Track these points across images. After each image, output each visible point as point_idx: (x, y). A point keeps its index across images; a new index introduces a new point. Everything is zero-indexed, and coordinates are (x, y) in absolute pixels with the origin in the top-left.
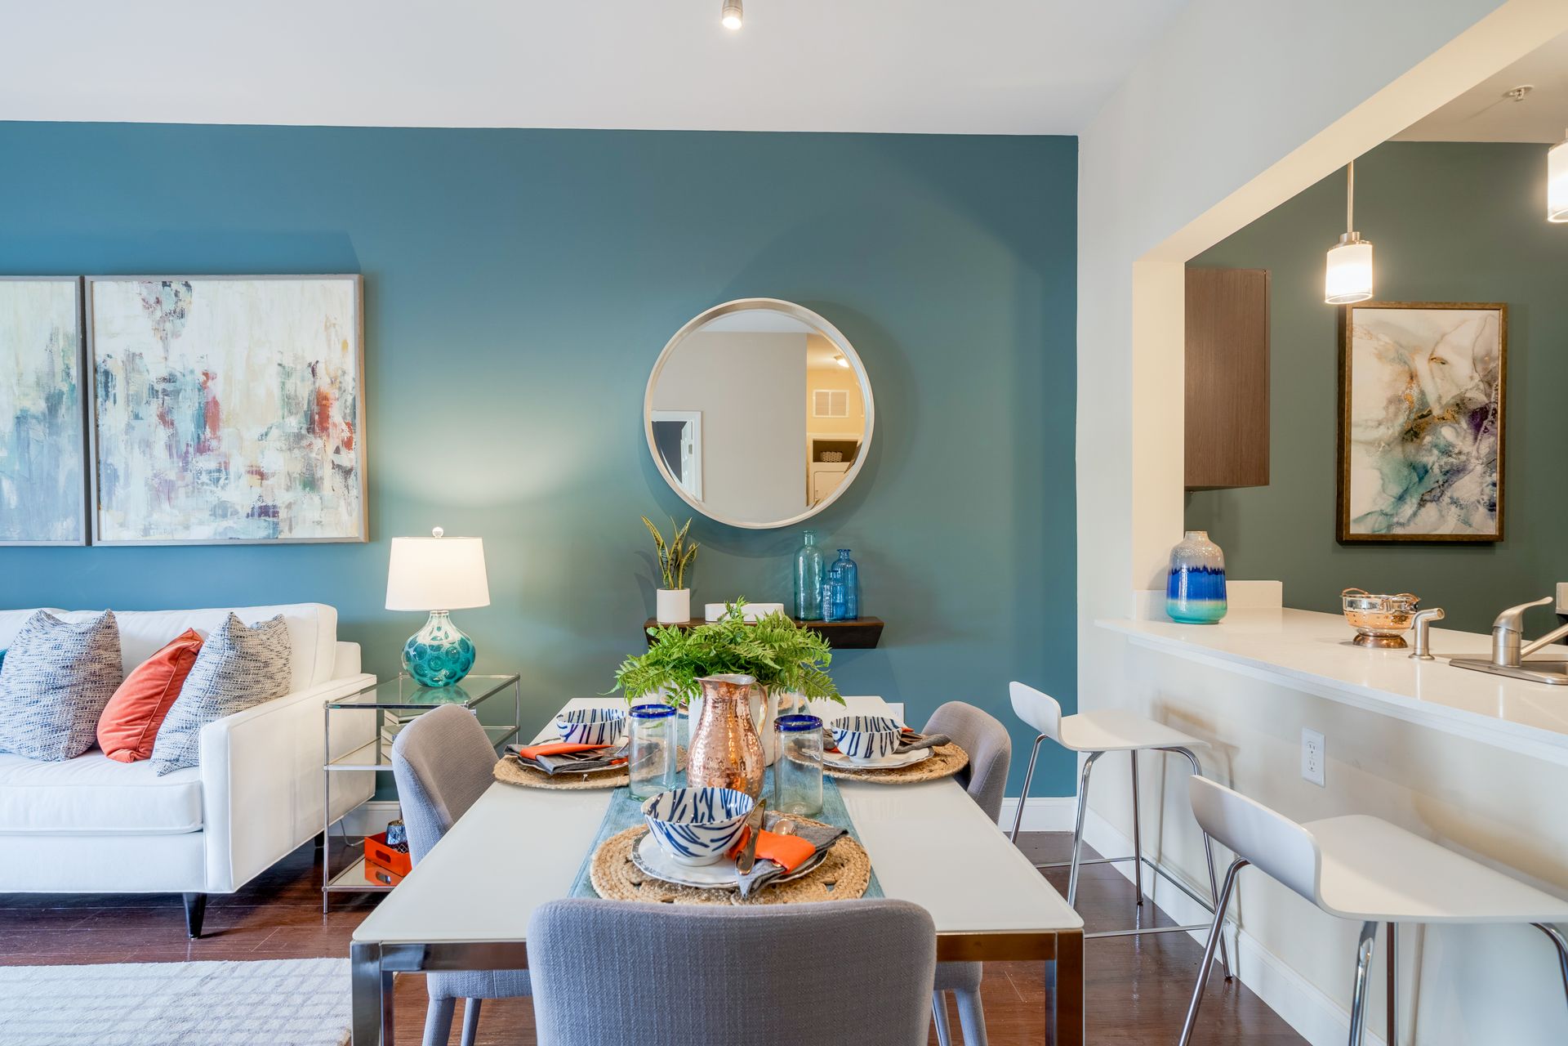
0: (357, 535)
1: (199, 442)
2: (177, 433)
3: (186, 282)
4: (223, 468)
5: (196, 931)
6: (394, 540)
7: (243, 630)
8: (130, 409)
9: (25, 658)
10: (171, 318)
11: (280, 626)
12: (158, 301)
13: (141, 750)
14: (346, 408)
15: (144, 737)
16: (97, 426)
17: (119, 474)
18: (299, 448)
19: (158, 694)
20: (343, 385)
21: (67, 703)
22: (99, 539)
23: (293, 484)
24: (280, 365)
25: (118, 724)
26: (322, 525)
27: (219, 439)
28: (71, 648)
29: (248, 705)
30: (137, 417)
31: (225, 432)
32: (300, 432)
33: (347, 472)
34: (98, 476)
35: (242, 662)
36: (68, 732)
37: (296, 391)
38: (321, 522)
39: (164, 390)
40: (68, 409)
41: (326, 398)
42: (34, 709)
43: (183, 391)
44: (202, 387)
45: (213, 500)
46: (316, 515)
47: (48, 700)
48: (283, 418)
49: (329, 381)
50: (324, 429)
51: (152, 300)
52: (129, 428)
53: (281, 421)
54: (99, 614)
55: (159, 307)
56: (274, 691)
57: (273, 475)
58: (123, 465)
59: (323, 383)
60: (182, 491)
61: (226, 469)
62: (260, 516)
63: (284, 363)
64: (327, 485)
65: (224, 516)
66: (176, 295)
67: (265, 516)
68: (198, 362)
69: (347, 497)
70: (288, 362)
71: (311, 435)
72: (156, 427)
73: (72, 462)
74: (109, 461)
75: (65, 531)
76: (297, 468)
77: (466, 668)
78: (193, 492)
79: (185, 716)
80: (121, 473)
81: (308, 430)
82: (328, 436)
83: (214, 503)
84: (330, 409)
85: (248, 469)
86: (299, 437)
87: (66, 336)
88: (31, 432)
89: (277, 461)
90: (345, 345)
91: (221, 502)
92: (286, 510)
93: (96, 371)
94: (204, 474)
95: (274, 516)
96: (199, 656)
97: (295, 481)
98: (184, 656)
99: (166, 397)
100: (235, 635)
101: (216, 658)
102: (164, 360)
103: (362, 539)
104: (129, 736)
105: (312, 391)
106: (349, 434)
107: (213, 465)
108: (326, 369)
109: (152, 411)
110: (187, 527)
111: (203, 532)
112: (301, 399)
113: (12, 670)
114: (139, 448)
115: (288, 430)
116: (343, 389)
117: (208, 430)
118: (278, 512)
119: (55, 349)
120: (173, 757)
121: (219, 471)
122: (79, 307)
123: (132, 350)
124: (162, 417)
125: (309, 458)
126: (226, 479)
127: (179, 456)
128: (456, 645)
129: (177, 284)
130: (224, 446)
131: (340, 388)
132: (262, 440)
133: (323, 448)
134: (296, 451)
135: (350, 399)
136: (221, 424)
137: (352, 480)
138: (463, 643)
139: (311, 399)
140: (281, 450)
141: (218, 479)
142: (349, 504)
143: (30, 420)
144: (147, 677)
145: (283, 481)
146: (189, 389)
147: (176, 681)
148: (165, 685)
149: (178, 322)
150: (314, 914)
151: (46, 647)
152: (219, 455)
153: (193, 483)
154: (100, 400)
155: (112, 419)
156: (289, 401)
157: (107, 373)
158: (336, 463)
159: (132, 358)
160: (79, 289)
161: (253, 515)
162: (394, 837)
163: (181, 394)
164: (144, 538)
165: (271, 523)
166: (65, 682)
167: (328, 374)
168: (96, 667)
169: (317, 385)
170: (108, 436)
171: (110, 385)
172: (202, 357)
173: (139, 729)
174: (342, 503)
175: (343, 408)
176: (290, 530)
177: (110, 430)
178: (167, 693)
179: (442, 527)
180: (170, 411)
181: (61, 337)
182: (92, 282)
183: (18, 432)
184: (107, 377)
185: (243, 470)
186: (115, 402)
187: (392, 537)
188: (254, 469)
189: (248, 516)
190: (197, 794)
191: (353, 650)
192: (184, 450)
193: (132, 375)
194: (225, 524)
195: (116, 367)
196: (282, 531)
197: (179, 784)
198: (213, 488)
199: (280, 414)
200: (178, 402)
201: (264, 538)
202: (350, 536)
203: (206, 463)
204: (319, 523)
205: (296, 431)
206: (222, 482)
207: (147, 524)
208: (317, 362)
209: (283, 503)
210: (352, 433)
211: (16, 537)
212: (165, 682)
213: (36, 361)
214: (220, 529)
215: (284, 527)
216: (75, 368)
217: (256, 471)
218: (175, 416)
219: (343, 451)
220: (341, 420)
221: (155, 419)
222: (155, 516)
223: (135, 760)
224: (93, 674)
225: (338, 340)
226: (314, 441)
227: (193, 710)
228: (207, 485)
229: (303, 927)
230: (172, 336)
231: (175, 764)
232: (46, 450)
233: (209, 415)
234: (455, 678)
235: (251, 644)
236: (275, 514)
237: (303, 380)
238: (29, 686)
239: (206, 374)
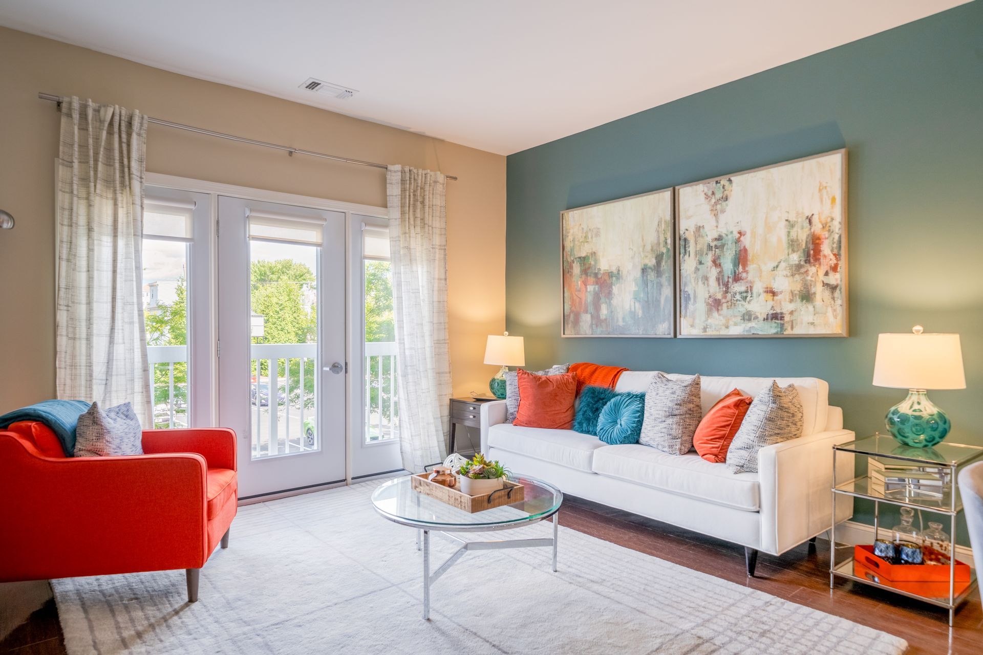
0: (840, 332)
1: (735, 275)
2: (722, 270)
3: (729, 179)
4: (749, 290)
5: (752, 572)
6: (881, 336)
7: (780, 392)
8: (697, 258)
9: (658, 397)
10: (720, 202)
11: (794, 391)
12: (713, 193)
13: (720, 456)
14: (833, 244)
15: (721, 450)
16: (680, 270)
17: (691, 296)
18: (799, 274)
19: (728, 425)
20: (832, 228)
21: (678, 424)
22: (680, 334)
23: (795, 298)
24: (787, 220)
25: (707, 440)
26: (814, 325)
27: (747, 272)
28: (680, 394)
29: (782, 440)
30: (701, 263)
31: (751, 267)
32: (800, 263)
33: (833, 288)
34: (680, 298)
35: (780, 412)
36: (679, 440)
37: (797, 236)
38: (814, 323)
39: (716, 246)
40: (666, 262)
41: (819, 239)
42: (663, 425)
43: (726, 245)
44: (738, 241)
45: (743, 310)
46: (810, 318)
47: (670, 421)
48: (788, 255)
49: (821, 226)
50: (817, 259)
51: (710, 193)
52: (697, 269)
53: (787, 256)
54: (693, 377)
55: (713, 197)
56: (795, 433)
57: (781, 292)
58: (693, 292)
59: (817, 228)
60: (725, 305)
61: (751, 290)
62: (772, 320)
63: (790, 219)
64: (818, 297)
65: (749, 320)
66: (723, 188)
67: (775, 319)
68: (735, 226)
69: (833, 305)
70: (792, 218)
71: (808, 265)
72: (711, 268)
73: (667, 291)
74: (686, 290)
75: (663, 329)
76: (797, 287)
77: (942, 436)
78: (731, 305)
79: (747, 441)
80: (692, 296)
81: (806, 262)
82: (820, 264)
83: (743, 312)
84: (821, 246)
85: (765, 290)
86: (799, 267)
87: (665, 221)
88: (649, 276)
89: (784, 284)
90: (833, 200)
91: (748, 311)
92: (789, 315)
93: (680, 239)
94: (738, 294)
95: (781, 320)
96: (752, 406)
97: (796, 296)
98: (743, 405)
99: (717, 250)
100: (776, 395)
101: (764, 408)
102: (715, 228)
103: (845, 334)
104: (713, 448)
105: (809, 235)
106: (835, 262)
107: (743, 289)
108: (819, 219)
109: (709, 259)
110: (727, 327)
111: (737, 330)
112: (801, 241)
113: (652, 404)
114: (702, 281)
115: (791, 263)
116: (831, 231)
117: (741, 267)
118: (784, 317)
119: (660, 230)
120: (741, 464)
121: (747, 292)
122: (672, 204)
123: (698, 225)
124: (714, 262)
125: (806, 281)
126: (751, 297)
127: (723, 285)
128: (935, 417)
129: (724, 181)
130: (750, 277)
131: (829, 231)
132: (774, 270)
133: (817, 274)
134: (797, 276)
135: (836, 237)
136: (748, 263)
137: (837, 294)
138: (941, 416)
139: (808, 240)
140: (787, 276)
141: (746, 297)
142: (835, 310)
143: (648, 270)
144: (721, 415)
145: (788, 296)
146: (730, 243)
147: (738, 419)
148: (731, 420)
149: (724, 204)
150: (824, 587)
151: (668, 392)
152: (747, 282)
153: (731, 300)
154: (682, 255)
155: (688, 265)
156: (793, 244)
157: (685, 240)
158: (825, 282)
159: (699, 229)
160: (672, 194)
161: (767, 319)
162: (881, 551)
163: (725, 247)
164: (704, 334)
165: (779, 324)
166: (677, 412)
167: (821, 222)
168: (691, 406)
169: (812, 230)
170: (686, 275)
171: (687, 246)
172: (738, 223)
173: (718, 444)
174: (830, 310)
175: (831, 243)
176: (792, 328)
177: (686, 272)
178: (733, 426)
179: (923, 326)
180: (719, 257)
181: (663, 223)
182: (679, 189)
183: (643, 277)
184: (686, 242)
185: (761, 291)
186: (689, 256)
187: (879, 333)
188: (769, 289)
189: (764, 320)
190: (756, 490)
191: (838, 412)
192: (726, 280)
193: (698, 239)
194: (750, 325)
195: (690, 236)
196: (786, 329)
197: (747, 481)
198: (743, 303)
199: (787, 252)
200: (723, 252)
201: (775, 334)
202: (835, 332)
203: (738, 287)
204: (812, 324)
205: (797, 263)
206: (748, 299)
207: (705, 325)
208: (813, 215)
209: (787, 311)
210: (838, 261)
211: (641, 333)
212: (731, 419)
213: (651, 238)
214: (747, 328)
215: (788, 326)
216: (670, 239)
217: (770, 291)
218: (722, 261)
219: (831, 274)
220: (829, 252)
221: (710, 263)
222: (710, 321)
223: (717, 462)
224: (690, 410)
225: (829, 197)
226: (810, 269)
227: (752, 438)
228: (739, 301)
229: (818, 592)
230: (721, 212)
231: (742, 469)
232: (655, 286)
233: (741, 258)
234: (932, 441)
235: (785, 401)
236: (782, 318)
237: (802, 228)
238: (661, 412)
239: (740, 233)
